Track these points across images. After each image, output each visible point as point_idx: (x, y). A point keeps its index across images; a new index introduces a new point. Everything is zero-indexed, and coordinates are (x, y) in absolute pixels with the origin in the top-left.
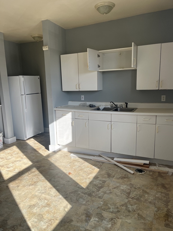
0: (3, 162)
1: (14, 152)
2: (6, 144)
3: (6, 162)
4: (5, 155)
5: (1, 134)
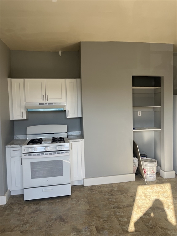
0: (144, 201)
1: (164, 192)
2: (161, 177)
3: (146, 203)
4: (152, 192)
5: (155, 164)
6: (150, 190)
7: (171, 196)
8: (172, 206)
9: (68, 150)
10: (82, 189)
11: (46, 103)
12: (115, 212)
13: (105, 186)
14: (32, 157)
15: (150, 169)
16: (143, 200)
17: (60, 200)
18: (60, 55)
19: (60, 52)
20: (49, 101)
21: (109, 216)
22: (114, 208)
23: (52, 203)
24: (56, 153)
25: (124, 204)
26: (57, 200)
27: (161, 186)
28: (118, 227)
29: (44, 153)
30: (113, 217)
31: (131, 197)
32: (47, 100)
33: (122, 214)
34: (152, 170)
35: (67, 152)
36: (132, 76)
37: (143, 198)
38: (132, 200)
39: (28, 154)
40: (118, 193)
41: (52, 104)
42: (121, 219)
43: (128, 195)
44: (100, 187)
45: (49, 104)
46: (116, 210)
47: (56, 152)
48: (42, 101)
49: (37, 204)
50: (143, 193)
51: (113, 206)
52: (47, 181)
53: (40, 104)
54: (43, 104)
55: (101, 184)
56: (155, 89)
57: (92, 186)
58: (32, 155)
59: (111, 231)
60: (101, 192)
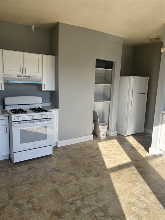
1: (115, 145)
2: (108, 136)
4: (108, 145)
5: (106, 127)
6: (106, 144)
7: (120, 146)
8: (124, 152)
9: (51, 118)
10: (58, 149)
11: (24, 75)
12: (91, 160)
13: (74, 145)
14: (22, 124)
15: (103, 130)
16: (105, 150)
17: (45, 159)
18: (33, 30)
19: (33, 27)
20: (28, 74)
21: (89, 163)
22: (89, 158)
23: (40, 161)
24: (39, 121)
25: (94, 155)
26: (43, 159)
27: (111, 141)
28: (99, 168)
29: (32, 121)
30: (93, 163)
31: (96, 150)
32: (25, 73)
33: (97, 160)
34: (104, 131)
35: (51, 120)
36: (96, 59)
37: (104, 149)
38: (98, 151)
39: (18, 122)
40: (86, 149)
41: (29, 77)
42: (98, 163)
43: (94, 149)
44: (71, 146)
45: (26, 77)
46: (91, 158)
47: (42, 120)
48: (20, 74)
49: (27, 164)
50: (103, 147)
51: (88, 157)
52: (34, 144)
53: (18, 76)
54: (21, 76)
55: (70, 144)
56: (105, 71)
57: (64, 147)
58: (21, 123)
59: (96, 171)
60: (74, 150)
